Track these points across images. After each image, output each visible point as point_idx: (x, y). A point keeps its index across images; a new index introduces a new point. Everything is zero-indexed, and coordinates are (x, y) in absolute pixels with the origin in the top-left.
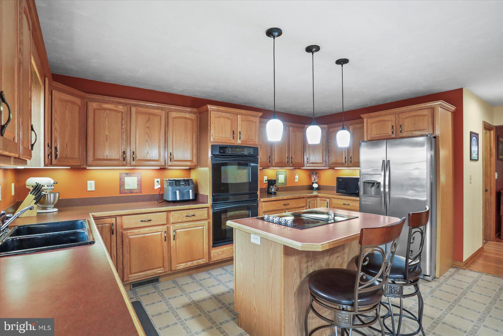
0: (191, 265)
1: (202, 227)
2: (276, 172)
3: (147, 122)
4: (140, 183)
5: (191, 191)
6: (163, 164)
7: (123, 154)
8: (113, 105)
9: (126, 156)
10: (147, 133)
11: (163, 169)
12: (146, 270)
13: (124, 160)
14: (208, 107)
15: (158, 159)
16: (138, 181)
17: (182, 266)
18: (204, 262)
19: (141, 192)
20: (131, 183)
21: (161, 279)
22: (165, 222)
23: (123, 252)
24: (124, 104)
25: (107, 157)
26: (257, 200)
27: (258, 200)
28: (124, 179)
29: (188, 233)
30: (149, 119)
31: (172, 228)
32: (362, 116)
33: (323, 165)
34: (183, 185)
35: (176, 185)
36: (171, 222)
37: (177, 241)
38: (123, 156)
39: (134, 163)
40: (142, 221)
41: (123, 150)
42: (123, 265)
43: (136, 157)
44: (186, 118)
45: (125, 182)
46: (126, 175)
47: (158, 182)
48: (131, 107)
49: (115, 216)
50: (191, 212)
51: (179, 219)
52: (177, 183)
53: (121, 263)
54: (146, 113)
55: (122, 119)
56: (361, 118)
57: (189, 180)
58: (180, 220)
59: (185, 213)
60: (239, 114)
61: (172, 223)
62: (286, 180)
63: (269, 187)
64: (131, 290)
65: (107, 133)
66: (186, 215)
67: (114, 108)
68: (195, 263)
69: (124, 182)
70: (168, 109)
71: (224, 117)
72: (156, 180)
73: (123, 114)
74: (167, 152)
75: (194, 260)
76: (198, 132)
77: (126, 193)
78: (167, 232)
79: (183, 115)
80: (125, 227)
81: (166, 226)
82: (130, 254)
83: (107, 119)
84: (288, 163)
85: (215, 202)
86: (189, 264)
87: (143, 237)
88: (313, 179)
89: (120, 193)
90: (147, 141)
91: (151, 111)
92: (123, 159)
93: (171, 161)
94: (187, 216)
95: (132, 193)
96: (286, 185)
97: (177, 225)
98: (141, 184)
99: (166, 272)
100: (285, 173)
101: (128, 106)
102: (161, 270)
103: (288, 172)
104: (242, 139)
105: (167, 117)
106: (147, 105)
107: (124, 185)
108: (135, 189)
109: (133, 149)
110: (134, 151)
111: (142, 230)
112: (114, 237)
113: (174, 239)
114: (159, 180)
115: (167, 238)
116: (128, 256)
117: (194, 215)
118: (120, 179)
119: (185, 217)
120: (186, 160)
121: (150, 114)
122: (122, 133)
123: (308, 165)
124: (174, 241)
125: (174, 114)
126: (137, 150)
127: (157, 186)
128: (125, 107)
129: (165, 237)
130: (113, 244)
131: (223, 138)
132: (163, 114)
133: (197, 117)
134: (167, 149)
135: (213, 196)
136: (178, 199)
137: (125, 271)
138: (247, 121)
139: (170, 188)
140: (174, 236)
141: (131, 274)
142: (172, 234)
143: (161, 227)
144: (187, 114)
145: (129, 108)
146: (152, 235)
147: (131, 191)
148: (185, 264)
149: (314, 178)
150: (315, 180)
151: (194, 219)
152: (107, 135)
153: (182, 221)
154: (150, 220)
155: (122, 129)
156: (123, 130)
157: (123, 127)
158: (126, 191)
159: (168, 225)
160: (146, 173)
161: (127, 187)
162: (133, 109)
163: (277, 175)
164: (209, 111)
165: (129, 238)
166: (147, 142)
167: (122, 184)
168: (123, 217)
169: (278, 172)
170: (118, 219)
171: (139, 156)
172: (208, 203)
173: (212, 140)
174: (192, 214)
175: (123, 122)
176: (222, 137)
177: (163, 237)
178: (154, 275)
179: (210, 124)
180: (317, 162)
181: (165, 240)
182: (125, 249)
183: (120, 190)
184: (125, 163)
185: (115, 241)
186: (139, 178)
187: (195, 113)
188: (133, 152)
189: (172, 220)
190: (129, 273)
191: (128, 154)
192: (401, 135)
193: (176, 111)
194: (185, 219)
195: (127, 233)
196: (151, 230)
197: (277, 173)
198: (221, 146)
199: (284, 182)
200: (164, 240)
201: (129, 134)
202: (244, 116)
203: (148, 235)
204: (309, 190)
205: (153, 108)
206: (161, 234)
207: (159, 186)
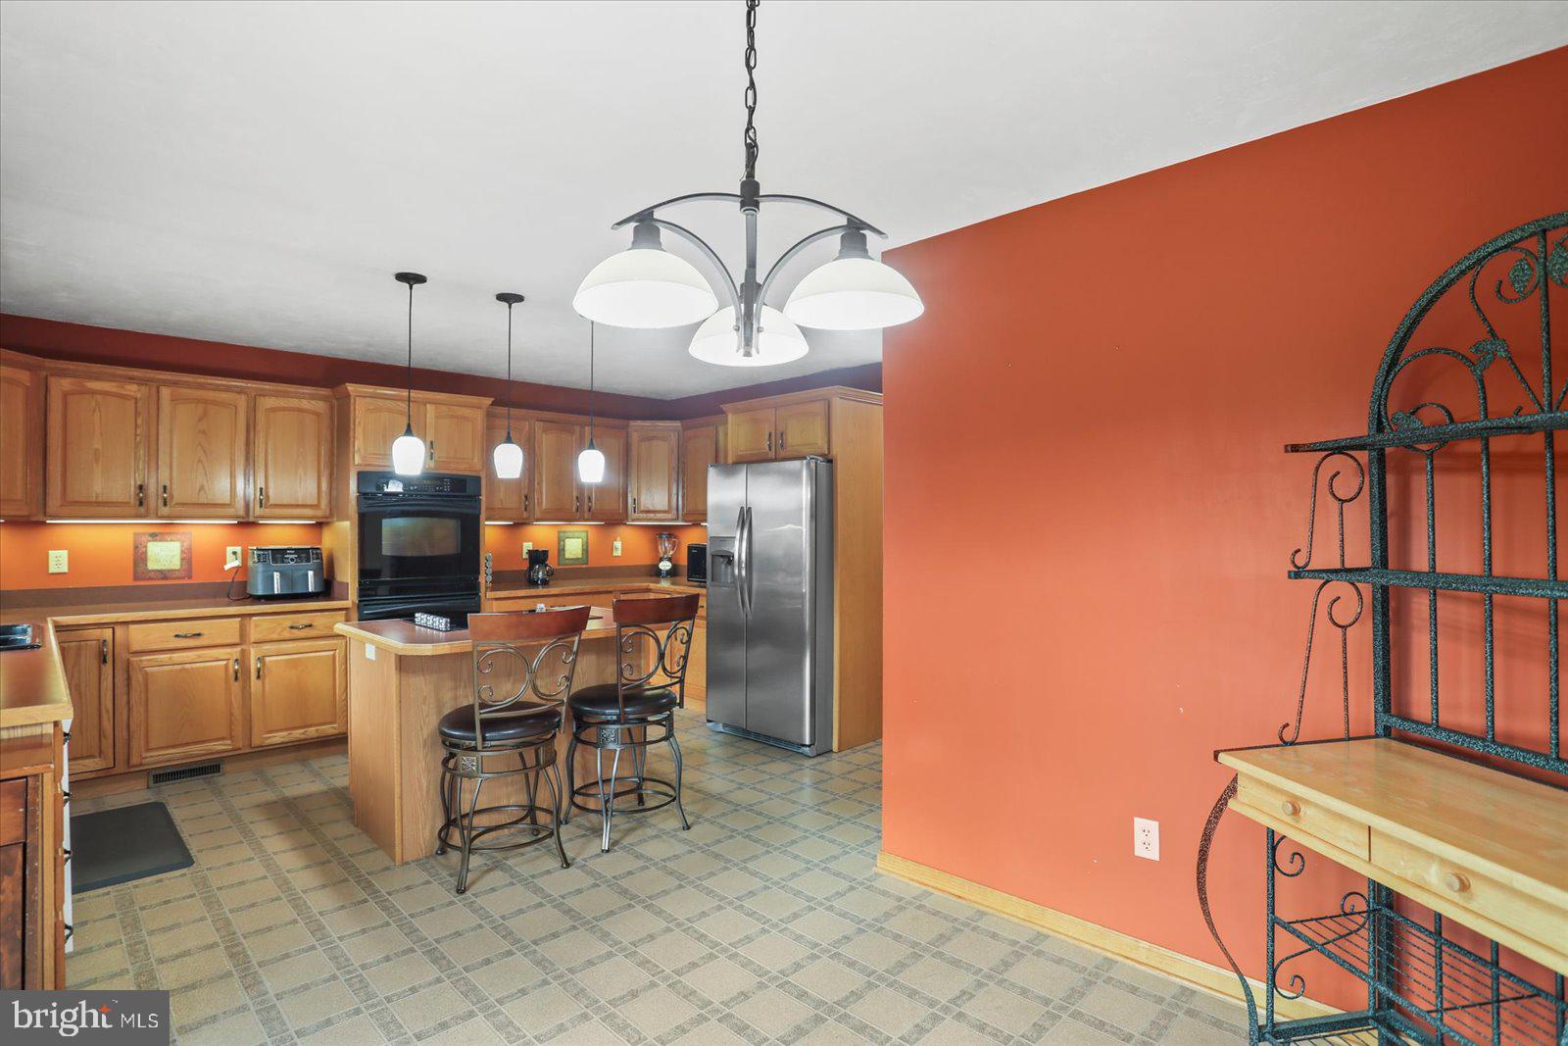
0: (303, 736)
1: (332, 653)
2: (559, 532)
3: (200, 420)
4: (187, 557)
5: (311, 573)
6: (242, 512)
7: (138, 491)
8: (114, 384)
9: (146, 496)
10: (200, 444)
11: (246, 524)
12: (187, 744)
13: (141, 504)
14: (349, 388)
15: (228, 502)
16: (182, 552)
17: (279, 738)
18: (336, 732)
19: (190, 577)
20: (164, 555)
21: (226, 767)
22: (237, 640)
23: (128, 702)
24: (142, 382)
25: (97, 497)
26: (478, 594)
27: (482, 594)
28: (146, 547)
29: (294, 664)
30: (205, 413)
31: (254, 653)
32: (724, 407)
33: (670, 516)
34: (292, 560)
35: (275, 560)
36: (253, 640)
37: (267, 681)
38: (138, 495)
39: (165, 511)
40: (176, 636)
41: (139, 483)
42: (129, 731)
43: (172, 497)
44: (300, 410)
45: (149, 553)
46: (150, 538)
47: (235, 553)
48: (158, 388)
49: (112, 625)
50: (304, 619)
51: (274, 632)
52: (279, 555)
53: (124, 726)
54: (198, 401)
55: (137, 414)
56: (723, 412)
57: (308, 549)
58: (275, 636)
59: (289, 620)
60: (429, 403)
61: (255, 643)
62: (586, 550)
63: (531, 568)
64: (148, 788)
65: (97, 445)
66: (290, 625)
67: (114, 390)
68: (312, 732)
69: (145, 553)
70: (256, 389)
71: (389, 410)
72: (230, 550)
73: (140, 404)
74: (252, 486)
75: (311, 726)
76: (332, 442)
77: (150, 579)
78: (243, 660)
79: (294, 403)
80: (135, 647)
81: (238, 649)
82: (147, 705)
83: (97, 413)
84: (577, 510)
85: (364, 596)
86: (297, 734)
87: (180, 670)
88: (661, 550)
89: (136, 578)
90: (200, 461)
91: (211, 395)
92: (138, 503)
93: (261, 506)
94: (292, 628)
95: (165, 578)
96: (587, 564)
97: (266, 647)
98: (191, 558)
99: (239, 749)
100: (584, 535)
101: (155, 385)
102: (225, 745)
103: (592, 533)
104: (439, 457)
105: (252, 409)
106: (199, 383)
107: (146, 561)
108: (175, 570)
109: (164, 479)
110: (168, 484)
111: (177, 656)
112: (108, 669)
113: (258, 677)
114: (238, 549)
115: (241, 675)
116: (142, 710)
117: (310, 626)
118: (136, 547)
119: (289, 630)
120: (300, 503)
121: (206, 402)
122: (137, 445)
123: (636, 515)
124: (259, 682)
125: (270, 402)
126: (174, 481)
127: (232, 563)
128: (143, 388)
129: (236, 672)
130: (104, 685)
132: (242, 401)
133: (332, 407)
134: (251, 481)
135: (360, 584)
136: (277, 591)
137: (134, 744)
138: (452, 417)
139: (260, 567)
140: (259, 670)
141: (149, 750)
142: (254, 665)
143: (228, 650)
144: (305, 402)
145: (154, 389)
146: (204, 668)
147: (164, 574)
148: (285, 733)
149: (666, 548)
150: (665, 553)
151: (311, 635)
152: (97, 450)
153: (281, 638)
154: (199, 635)
155: (136, 435)
156: (138, 438)
157: (138, 432)
158: (152, 575)
159: (244, 647)
160: (204, 533)
161: (152, 566)
162: (165, 392)
163: (561, 541)
164: (352, 397)
165: (146, 671)
166: (200, 464)
167: (140, 557)
168: (132, 627)
169: (565, 532)
170: (119, 630)
171: (178, 494)
172: (347, 599)
173: (357, 460)
174: (307, 623)
175: (139, 421)
177: (231, 671)
178: (204, 755)
179: (354, 424)
180: (657, 509)
181: (236, 679)
182: (134, 696)
183: (135, 572)
184: (142, 510)
185: (111, 677)
186: (185, 544)
187: (324, 399)
188: (165, 487)
189: (253, 636)
190: (143, 749)
191: (152, 489)
192: (782, 454)
193: (277, 394)
194: (287, 634)
195: (141, 661)
196: (199, 656)
197: (562, 534)
199: (580, 556)
200: (233, 678)
201: (153, 447)
202: (444, 408)
203: (194, 665)
204: (651, 576)
205: (217, 388)
206: (226, 666)
207: (237, 563)
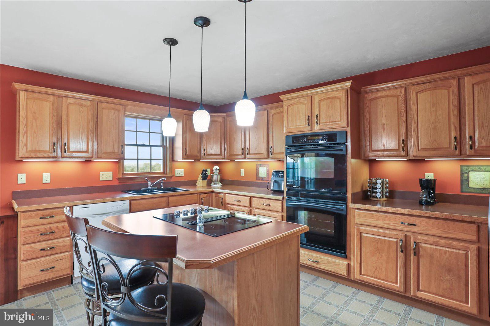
14: (281, 98)
20: (263, 172)
69: (259, 171)
95: (263, 180)
98: (268, 173)
108: (265, 177)
118: (257, 169)
131: (298, 127)
161: (260, 175)
174: (268, 203)
176: (296, 126)
194: (262, 207)
198: (293, 136)
